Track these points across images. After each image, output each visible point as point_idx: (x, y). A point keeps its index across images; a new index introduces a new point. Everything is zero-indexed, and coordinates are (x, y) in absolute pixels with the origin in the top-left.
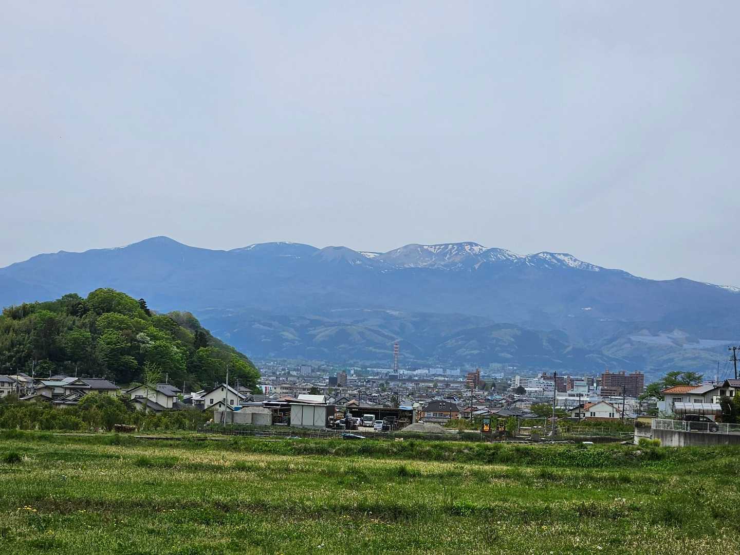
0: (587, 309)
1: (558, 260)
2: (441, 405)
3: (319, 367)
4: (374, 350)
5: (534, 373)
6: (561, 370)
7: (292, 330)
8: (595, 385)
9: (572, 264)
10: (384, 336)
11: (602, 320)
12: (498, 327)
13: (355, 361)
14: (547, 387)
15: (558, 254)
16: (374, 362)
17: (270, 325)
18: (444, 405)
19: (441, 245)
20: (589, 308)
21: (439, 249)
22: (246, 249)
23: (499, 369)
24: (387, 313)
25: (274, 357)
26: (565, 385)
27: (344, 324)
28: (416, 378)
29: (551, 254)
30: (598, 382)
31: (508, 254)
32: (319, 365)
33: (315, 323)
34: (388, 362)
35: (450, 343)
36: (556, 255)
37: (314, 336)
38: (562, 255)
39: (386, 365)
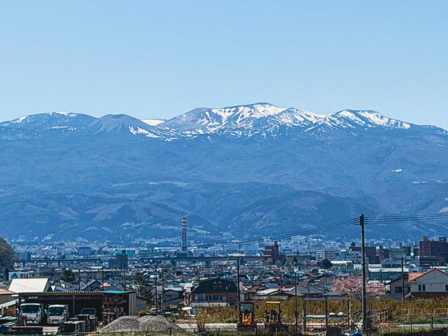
0: (397, 171)
1: (363, 118)
2: (215, 285)
3: (101, 249)
4: (162, 227)
5: (342, 245)
6: (372, 240)
7: (70, 209)
8: (412, 254)
9: (379, 122)
10: (171, 210)
11: (415, 182)
12: (298, 194)
13: (141, 240)
14: (356, 259)
15: (362, 111)
16: (163, 240)
17: (45, 206)
18: (220, 284)
19: (231, 108)
20: (400, 170)
21: (229, 112)
22: (15, 122)
23: (302, 241)
24: (174, 185)
25: (51, 240)
26: (378, 257)
27: (128, 200)
28: (208, 256)
29: (354, 112)
30: (415, 251)
31: (306, 115)
32: (102, 246)
33: (96, 201)
34: (178, 240)
35: (246, 216)
36: (360, 113)
37: (94, 215)
38: (366, 112)
39: (176, 243)
